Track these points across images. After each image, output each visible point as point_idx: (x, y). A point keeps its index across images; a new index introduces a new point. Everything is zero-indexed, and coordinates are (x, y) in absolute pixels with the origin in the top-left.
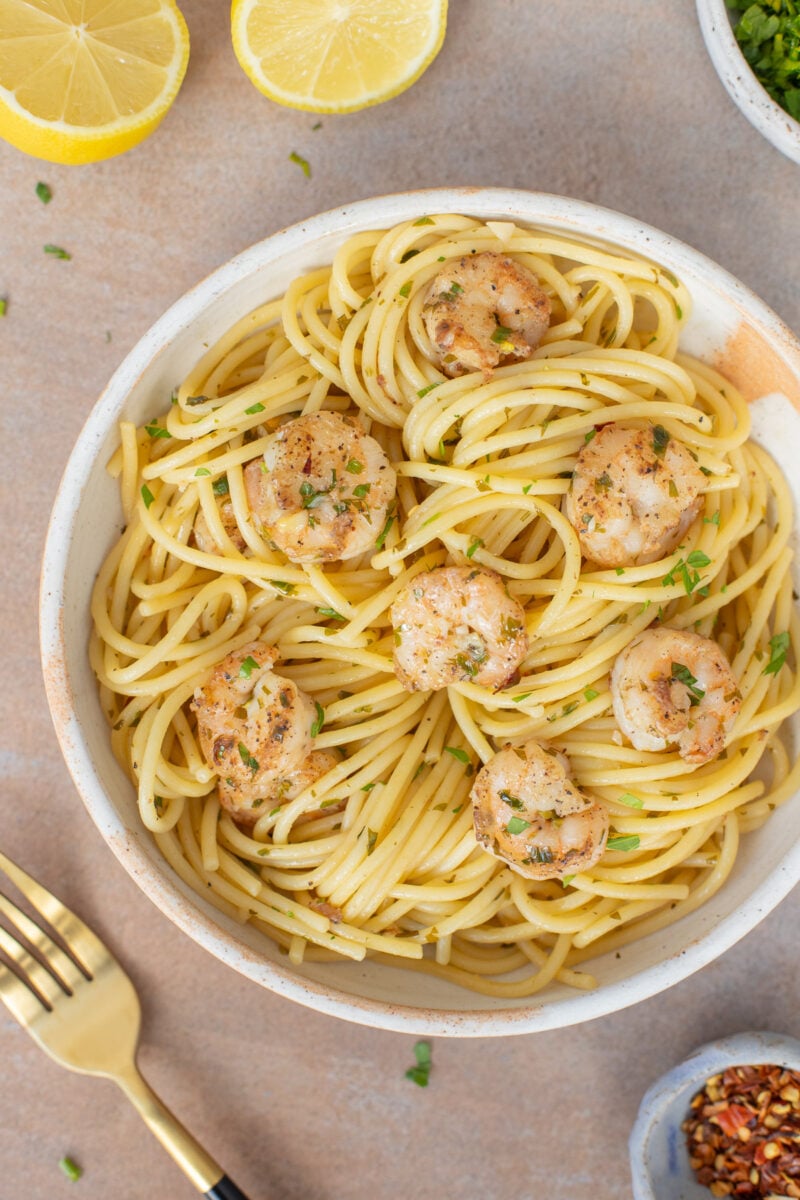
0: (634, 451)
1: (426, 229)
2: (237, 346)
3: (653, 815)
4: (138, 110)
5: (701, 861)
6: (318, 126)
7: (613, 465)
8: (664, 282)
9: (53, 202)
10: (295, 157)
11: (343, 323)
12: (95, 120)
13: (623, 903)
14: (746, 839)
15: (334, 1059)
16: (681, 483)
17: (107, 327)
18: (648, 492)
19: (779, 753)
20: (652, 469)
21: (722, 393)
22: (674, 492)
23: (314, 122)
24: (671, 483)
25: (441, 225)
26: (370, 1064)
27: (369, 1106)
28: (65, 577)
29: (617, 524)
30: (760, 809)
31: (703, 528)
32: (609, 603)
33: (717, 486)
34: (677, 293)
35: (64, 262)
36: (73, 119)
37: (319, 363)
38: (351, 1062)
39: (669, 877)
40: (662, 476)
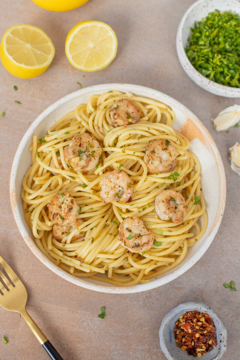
0: (161, 145)
1: (111, 94)
2: (63, 122)
3: (166, 236)
4: (42, 64)
5: (177, 253)
6: (84, 76)
7: (156, 148)
8: (169, 109)
9: (18, 91)
10: (78, 83)
11: (90, 114)
12: (31, 65)
13: (158, 261)
14: (189, 248)
15: (79, 311)
16: (172, 154)
17: (29, 120)
18: (164, 155)
19: (197, 227)
20: (165, 149)
21: (183, 138)
22: (171, 156)
23: (83, 75)
24: (170, 153)
25: (115, 93)
26: (89, 313)
27: (88, 325)
28: (17, 171)
29: (156, 163)
30: (193, 240)
31: (178, 167)
32: (155, 182)
33: (181, 159)
34: (171, 112)
35: (19, 105)
36: (26, 64)
37: (84, 123)
38: (84, 312)
39: (169, 256)
40: (168, 151)
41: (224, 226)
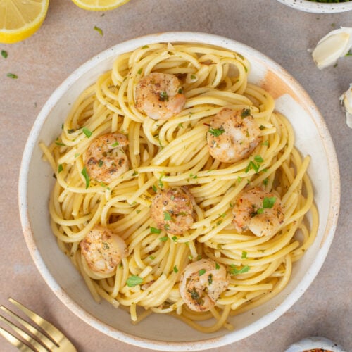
0: (234, 118)
1: (147, 50)
2: (82, 103)
3: (256, 259)
4: (32, 20)
5: (278, 274)
6: (103, 15)
7: (225, 123)
8: (238, 58)
9: (9, 57)
10: (96, 28)
11: (118, 87)
12: (16, 26)
13: (249, 293)
14: (294, 264)
16: (251, 132)
17: (34, 101)
18: (238, 134)
19: (304, 230)
20: (240, 125)
21: (265, 96)
22: (248, 136)
23: (101, 14)
24: (247, 132)
25: (151, 48)
28: (27, 197)
30: (299, 252)
31: (261, 147)
32: (229, 180)
33: (265, 133)
34: (244, 62)
35: (15, 79)
36: (9, 27)
39: (267, 281)
40: (243, 129)
41: (347, 213)
